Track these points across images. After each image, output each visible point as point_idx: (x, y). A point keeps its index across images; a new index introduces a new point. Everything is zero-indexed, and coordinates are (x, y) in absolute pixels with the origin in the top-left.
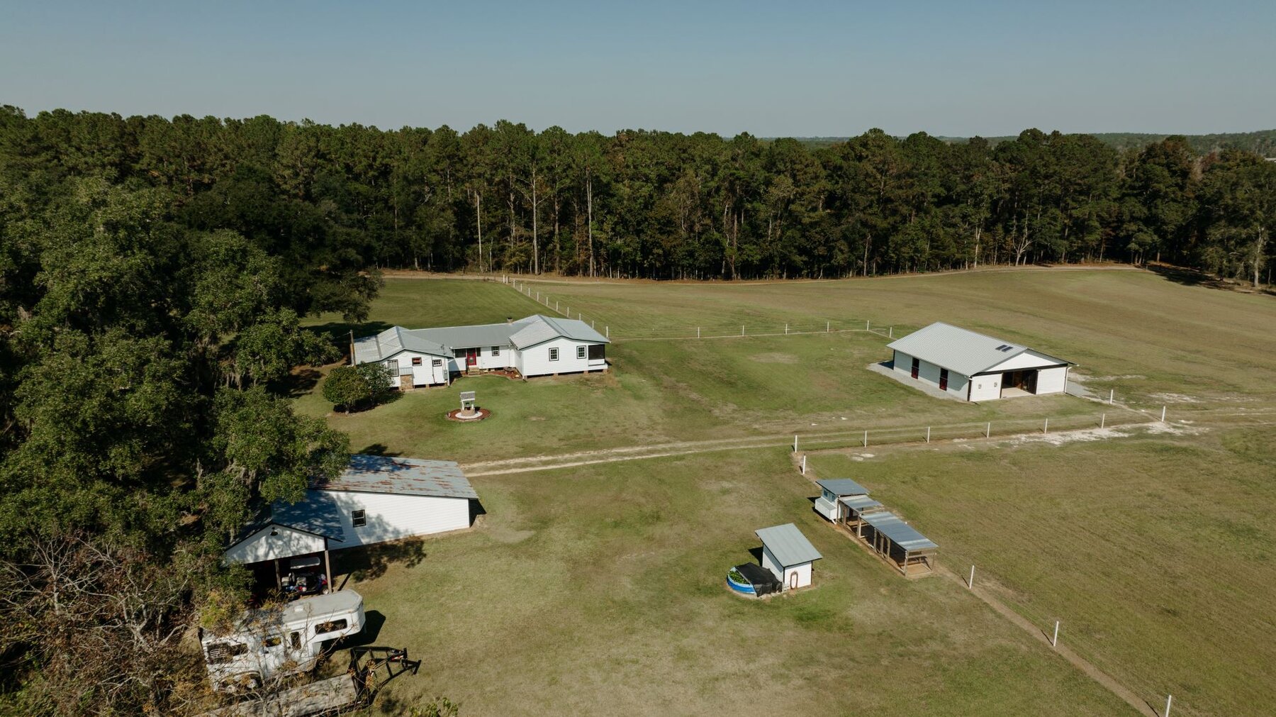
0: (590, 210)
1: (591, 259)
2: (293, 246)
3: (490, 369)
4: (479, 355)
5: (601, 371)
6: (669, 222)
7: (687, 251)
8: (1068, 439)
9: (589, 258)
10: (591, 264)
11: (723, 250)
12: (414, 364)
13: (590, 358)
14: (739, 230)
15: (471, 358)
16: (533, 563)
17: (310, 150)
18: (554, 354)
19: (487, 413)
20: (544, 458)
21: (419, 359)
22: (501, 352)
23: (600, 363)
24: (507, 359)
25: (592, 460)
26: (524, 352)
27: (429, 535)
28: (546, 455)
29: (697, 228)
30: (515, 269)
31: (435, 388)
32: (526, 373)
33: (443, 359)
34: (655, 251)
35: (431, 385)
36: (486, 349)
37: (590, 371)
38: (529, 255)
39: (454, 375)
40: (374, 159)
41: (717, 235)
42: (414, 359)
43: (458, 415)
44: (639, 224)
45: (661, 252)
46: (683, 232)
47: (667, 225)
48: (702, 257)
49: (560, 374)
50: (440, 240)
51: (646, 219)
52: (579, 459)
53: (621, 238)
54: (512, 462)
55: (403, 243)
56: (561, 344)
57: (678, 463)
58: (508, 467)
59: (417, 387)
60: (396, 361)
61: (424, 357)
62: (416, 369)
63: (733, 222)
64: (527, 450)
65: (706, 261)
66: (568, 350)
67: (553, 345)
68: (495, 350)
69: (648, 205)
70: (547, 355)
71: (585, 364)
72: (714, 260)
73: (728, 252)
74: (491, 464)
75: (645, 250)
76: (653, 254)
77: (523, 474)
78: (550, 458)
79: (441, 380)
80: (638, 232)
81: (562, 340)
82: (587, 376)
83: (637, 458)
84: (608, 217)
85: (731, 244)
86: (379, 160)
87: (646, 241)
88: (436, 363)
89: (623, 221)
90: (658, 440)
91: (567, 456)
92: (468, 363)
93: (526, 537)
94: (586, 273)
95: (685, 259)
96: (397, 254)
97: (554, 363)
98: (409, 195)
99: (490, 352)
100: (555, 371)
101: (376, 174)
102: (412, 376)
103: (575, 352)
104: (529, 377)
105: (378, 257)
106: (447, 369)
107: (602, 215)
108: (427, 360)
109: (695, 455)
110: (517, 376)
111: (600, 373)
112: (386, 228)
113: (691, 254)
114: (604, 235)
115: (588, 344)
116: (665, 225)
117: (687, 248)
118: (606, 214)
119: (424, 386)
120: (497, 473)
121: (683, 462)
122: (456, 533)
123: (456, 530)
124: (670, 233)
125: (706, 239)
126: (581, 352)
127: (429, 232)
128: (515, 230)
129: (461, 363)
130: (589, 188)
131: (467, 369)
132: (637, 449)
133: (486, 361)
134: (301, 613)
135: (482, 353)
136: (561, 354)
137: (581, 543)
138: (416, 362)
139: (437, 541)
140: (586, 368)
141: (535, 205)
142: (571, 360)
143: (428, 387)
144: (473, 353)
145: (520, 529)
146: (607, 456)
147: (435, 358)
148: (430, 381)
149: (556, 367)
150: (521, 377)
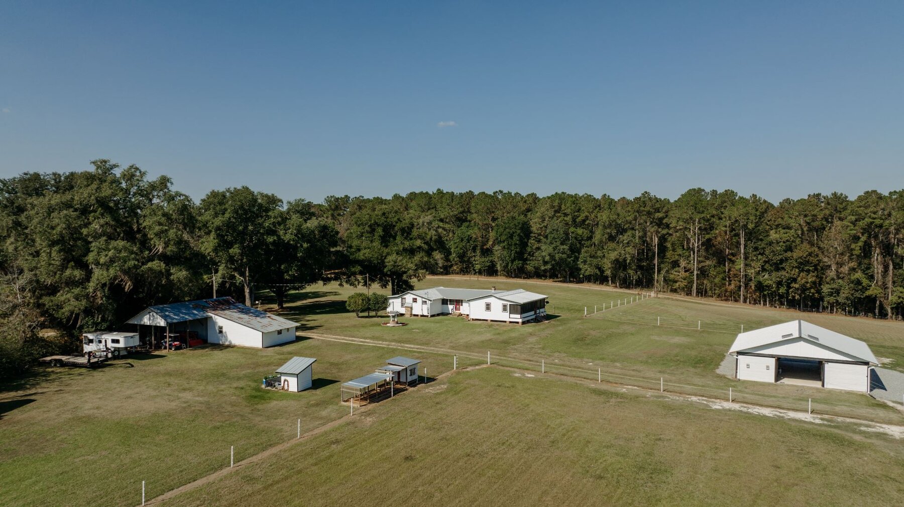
3: (464, 315)
12: (414, 301)
13: (510, 313)
15: (457, 306)
18: (488, 307)
21: (416, 299)
23: (517, 318)
26: (472, 303)
31: (423, 318)
32: (471, 317)
35: (421, 316)
36: (465, 301)
37: (511, 322)
42: (414, 299)
49: (492, 321)
56: (492, 301)
59: (415, 315)
60: (405, 298)
61: (418, 298)
62: (414, 304)
66: (497, 304)
67: (487, 300)
70: (484, 306)
71: (505, 316)
79: (425, 314)
81: (493, 298)
82: (508, 324)
88: (424, 303)
92: (455, 308)
97: (488, 312)
99: (466, 304)
100: (489, 318)
102: (411, 308)
103: (501, 308)
104: (473, 319)
106: (429, 307)
108: (419, 300)
111: (516, 324)
115: (509, 303)
119: (417, 315)
126: (505, 308)
131: (453, 312)
133: (465, 309)
135: (463, 304)
136: (492, 307)
140: (508, 320)
141: (696, 245)
142: (498, 313)
143: (419, 317)
144: (458, 302)
147: (424, 300)
148: (420, 313)
149: (489, 316)
150: (469, 319)
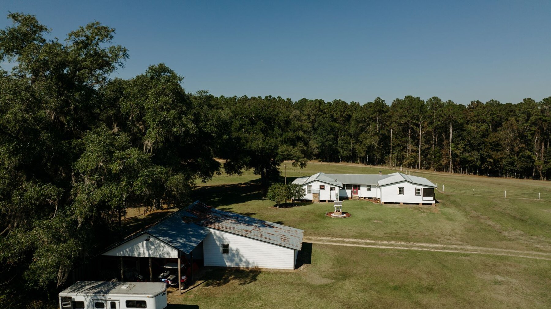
0: (451, 138)
1: (450, 163)
2: (275, 130)
3: (365, 198)
4: (359, 189)
5: (431, 204)
6: (498, 145)
7: (509, 162)
9: (449, 162)
10: (450, 166)
11: (533, 162)
12: (321, 188)
13: (424, 196)
14: (545, 152)
15: (355, 191)
16: (319, 300)
17: (316, 107)
18: (401, 191)
19: (349, 215)
20: (368, 241)
21: (324, 186)
22: (372, 189)
23: (430, 200)
24: (374, 193)
25: (400, 247)
26: (383, 188)
27: (267, 269)
28: (371, 240)
29: (516, 149)
30: (408, 166)
31: (331, 203)
32: (383, 200)
33: (336, 187)
34: (489, 160)
35: (329, 201)
36: (364, 186)
37: (423, 204)
38: (416, 158)
39: (342, 198)
40: (344, 111)
41: (529, 153)
42: (321, 186)
43: (332, 215)
44: (479, 145)
45: (492, 160)
46: (507, 152)
47: (497, 146)
48: (519, 165)
49: (404, 203)
50: (370, 148)
51: (484, 143)
52: (392, 245)
53: (468, 153)
54: (347, 240)
55: (353, 150)
56: (405, 185)
57: (464, 258)
58: (343, 242)
59: (322, 201)
60: (311, 186)
61: (326, 185)
62: (321, 191)
63: (541, 147)
64: (361, 236)
65: (521, 167)
66: (410, 189)
67: (400, 185)
68: (369, 187)
69: (485, 135)
70: (397, 191)
71: (420, 199)
72: (527, 167)
73: (537, 163)
74: (334, 239)
75: (483, 159)
76: (487, 162)
77: (350, 247)
78: (373, 242)
79: (334, 199)
80: (478, 150)
81: (406, 183)
82: (421, 206)
83: (433, 250)
84: (461, 141)
85: (539, 159)
86: (346, 113)
87: (483, 154)
88: (332, 189)
89: (469, 143)
90: (453, 243)
91: (385, 242)
92: (353, 193)
93: (326, 283)
94: (447, 170)
95: (508, 166)
96: (350, 155)
97: (400, 196)
98: (357, 128)
99: (366, 188)
100: (402, 201)
101: (344, 119)
102: (319, 194)
103: (414, 191)
104: (385, 203)
105: (341, 156)
106: (338, 193)
107: (458, 141)
108: (327, 187)
109: (479, 255)
110: (378, 202)
111: (430, 206)
112: (346, 143)
113: (512, 163)
114: (458, 151)
115: (422, 187)
116: (495, 146)
117: (509, 160)
118: (460, 140)
119: (325, 201)
120: (334, 244)
121: (468, 258)
122: (283, 271)
123: (284, 270)
124: (498, 151)
125: (522, 155)
126: (418, 192)
127: (365, 145)
128: (410, 147)
129: (349, 192)
130: (451, 127)
131: (352, 196)
132: (436, 245)
133: (363, 193)
135: (361, 188)
136: (405, 191)
137: (361, 295)
138: (322, 187)
139: (269, 273)
140: (421, 202)
141: (420, 134)
142: (411, 196)
143: (327, 202)
144: (356, 187)
145: (327, 277)
146: (412, 246)
147: (332, 186)
148: (328, 199)
149: (401, 199)
150: (380, 203)
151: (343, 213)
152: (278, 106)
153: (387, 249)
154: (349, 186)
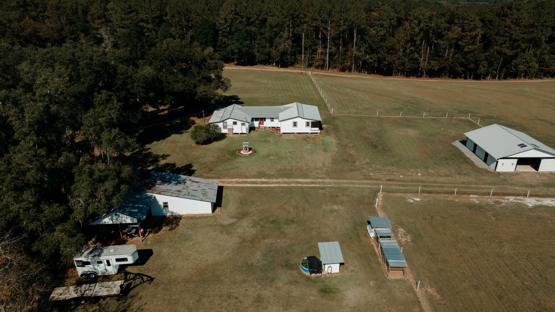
0: (355, 41)
1: (353, 64)
3: (269, 127)
4: (265, 121)
5: (317, 133)
6: (392, 49)
7: (401, 63)
8: (540, 203)
9: (352, 64)
10: (353, 67)
11: (419, 63)
12: (234, 124)
13: (312, 127)
14: (430, 53)
15: (262, 122)
16: (226, 236)
17: (232, 11)
18: (295, 124)
19: (255, 151)
20: (264, 180)
21: (236, 122)
22: (275, 120)
23: (316, 130)
24: (276, 123)
25: (284, 184)
26: (282, 123)
27: (194, 215)
28: (265, 179)
29: (408, 51)
30: (317, 67)
32: (282, 131)
33: (246, 123)
34: (384, 62)
35: (241, 134)
36: (268, 118)
37: (311, 133)
38: (324, 61)
39: (252, 129)
40: (260, 15)
41: (416, 55)
42: (233, 122)
43: (242, 152)
44: (378, 48)
45: (387, 63)
46: (400, 54)
47: (391, 50)
48: (408, 66)
49: (298, 133)
50: (284, 54)
51: (381, 47)
52: (278, 183)
53: (369, 55)
54: (249, 180)
56: (298, 120)
57: (321, 191)
58: (246, 182)
59: (235, 134)
60: (226, 122)
61: (238, 122)
62: (235, 126)
63: (427, 49)
64: (261, 175)
65: (410, 68)
66: (302, 123)
67: (295, 120)
68: (272, 119)
69: (383, 39)
70: (292, 124)
71: (309, 130)
72: (414, 68)
73: (422, 64)
74: (241, 180)
75: (379, 61)
76: (383, 64)
77: (251, 187)
78: (267, 180)
79: (245, 132)
80: (377, 54)
81: (299, 118)
82: (309, 135)
83: (304, 185)
84: (364, 44)
85: (425, 60)
86: (261, 16)
87: (381, 57)
88: (243, 124)
89: (370, 47)
90: (320, 176)
91: (274, 180)
92: (260, 124)
93: (232, 222)
95: (400, 66)
97: (295, 128)
98: (272, 33)
99: (270, 120)
100: (296, 132)
101: (259, 22)
102: (233, 129)
103: (305, 124)
104: (283, 133)
105: (258, 60)
106: (248, 127)
107: (361, 43)
108: (239, 123)
109: (331, 188)
110: (279, 132)
111: (316, 134)
112: (262, 47)
113: (403, 64)
114: (360, 54)
115: (311, 121)
116: (389, 50)
117: (401, 61)
118: (363, 43)
119: (237, 134)
120: (240, 185)
121: (323, 191)
122: (205, 215)
123: (206, 214)
124: (392, 54)
125: (411, 57)
126: (308, 124)
127: (279, 50)
128: (320, 50)
129: (256, 124)
130: (355, 31)
131: (259, 127)
132: (307, 180)
133: (268, 123)
134: (112, 252)
135: (266, 120)
136: (298, 124)
137: (252, 229)
138: (235, 123)
139: (196, 218)
140: (310, 132)
141: (329, 38)
142: (303, 127)
143: (239, 134)
144: (262, 120)
145: (232, 217)
146: (291, 183)
147: (243, 122)
148: (240, 132)
149: (295, 130)
150: (280, 133)
151: (250, 149)
152: (194, 10)
153: (275, 187)
154: (257, 119)
